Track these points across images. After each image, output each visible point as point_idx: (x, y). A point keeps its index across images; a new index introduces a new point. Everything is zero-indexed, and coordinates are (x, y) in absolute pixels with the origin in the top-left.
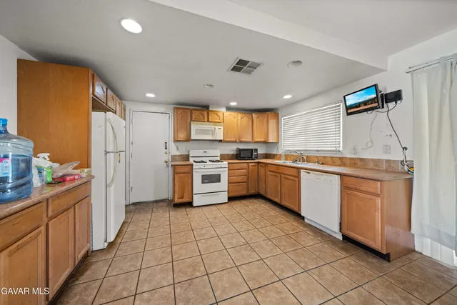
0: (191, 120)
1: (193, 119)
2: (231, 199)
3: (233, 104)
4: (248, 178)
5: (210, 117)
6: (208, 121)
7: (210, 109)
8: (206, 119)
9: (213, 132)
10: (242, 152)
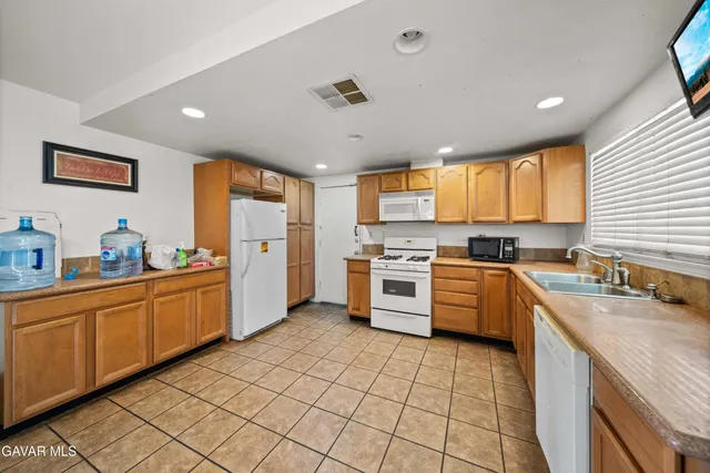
0: (380, 191)
1: (383, 189)
2: (437, 333)
3: (446, 150)
4: (480, 300)
5: (411, 182)
6: (408, 190)
7: (413, 168)
8: (404, 187)
9: (415, 208)
10: (475, 244)
